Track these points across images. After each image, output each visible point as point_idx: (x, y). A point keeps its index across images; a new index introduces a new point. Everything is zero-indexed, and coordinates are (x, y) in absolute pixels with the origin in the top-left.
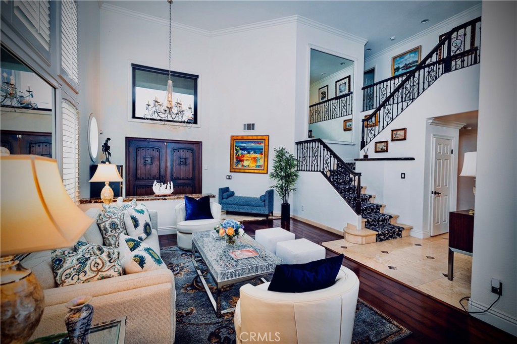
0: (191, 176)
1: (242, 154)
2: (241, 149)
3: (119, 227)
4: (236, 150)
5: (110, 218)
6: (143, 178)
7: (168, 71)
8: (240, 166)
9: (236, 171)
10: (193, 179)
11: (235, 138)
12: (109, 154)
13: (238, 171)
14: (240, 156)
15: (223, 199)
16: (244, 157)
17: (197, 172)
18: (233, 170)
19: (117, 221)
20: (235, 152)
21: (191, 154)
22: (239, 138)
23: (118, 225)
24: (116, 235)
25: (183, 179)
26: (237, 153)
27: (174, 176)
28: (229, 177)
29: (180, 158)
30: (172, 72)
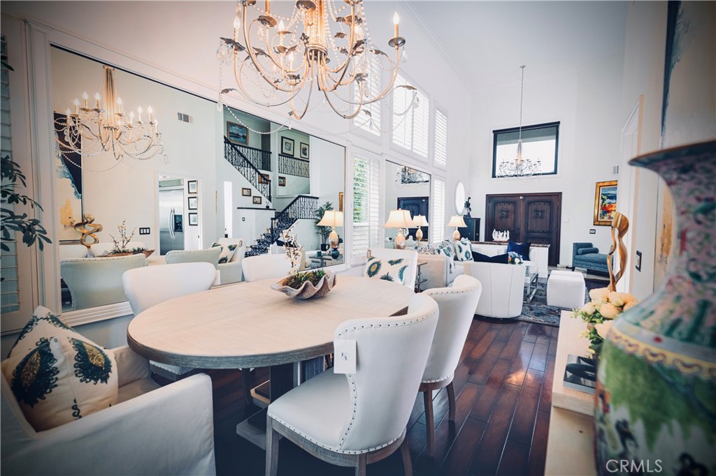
0: (548, 229)
1: (609, 203)
2: (609, 198)
4: (602, 198)
7: (519, 128)
8: (606, 219)
9: (601, 223)
10: (549, 232)
11: (601, 184)
12: (470, 209)
13: (603, 224)
14: (607, 205)
15: (577, 254)
16: (612, 206)
17: (555, 225)
18: (597, 223)
20: (601, 201)
21: (549, 207)
22: (605, 184)
25: (538, 232)
26: (603, 202)
27: (529, 229)
28: (593, 232)
29: (537, 211)
30: (522, 128)
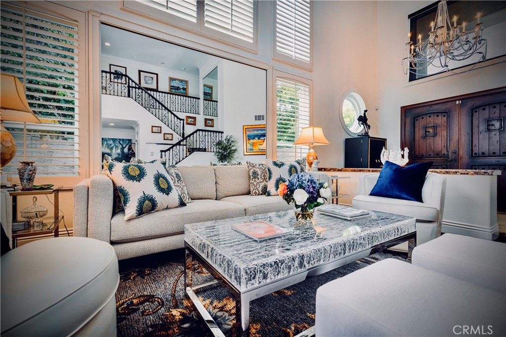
3: (259, 177)
5: (253, 167)
6: (423, 155)
19: (259, 171)
23: (258, 175)
24: (255, 184)
25: (493, 155)
27: (475, 152)
29: (488, 120)
